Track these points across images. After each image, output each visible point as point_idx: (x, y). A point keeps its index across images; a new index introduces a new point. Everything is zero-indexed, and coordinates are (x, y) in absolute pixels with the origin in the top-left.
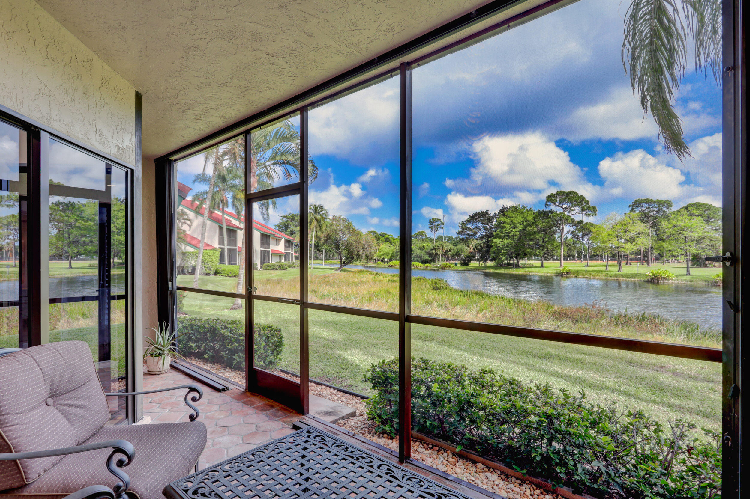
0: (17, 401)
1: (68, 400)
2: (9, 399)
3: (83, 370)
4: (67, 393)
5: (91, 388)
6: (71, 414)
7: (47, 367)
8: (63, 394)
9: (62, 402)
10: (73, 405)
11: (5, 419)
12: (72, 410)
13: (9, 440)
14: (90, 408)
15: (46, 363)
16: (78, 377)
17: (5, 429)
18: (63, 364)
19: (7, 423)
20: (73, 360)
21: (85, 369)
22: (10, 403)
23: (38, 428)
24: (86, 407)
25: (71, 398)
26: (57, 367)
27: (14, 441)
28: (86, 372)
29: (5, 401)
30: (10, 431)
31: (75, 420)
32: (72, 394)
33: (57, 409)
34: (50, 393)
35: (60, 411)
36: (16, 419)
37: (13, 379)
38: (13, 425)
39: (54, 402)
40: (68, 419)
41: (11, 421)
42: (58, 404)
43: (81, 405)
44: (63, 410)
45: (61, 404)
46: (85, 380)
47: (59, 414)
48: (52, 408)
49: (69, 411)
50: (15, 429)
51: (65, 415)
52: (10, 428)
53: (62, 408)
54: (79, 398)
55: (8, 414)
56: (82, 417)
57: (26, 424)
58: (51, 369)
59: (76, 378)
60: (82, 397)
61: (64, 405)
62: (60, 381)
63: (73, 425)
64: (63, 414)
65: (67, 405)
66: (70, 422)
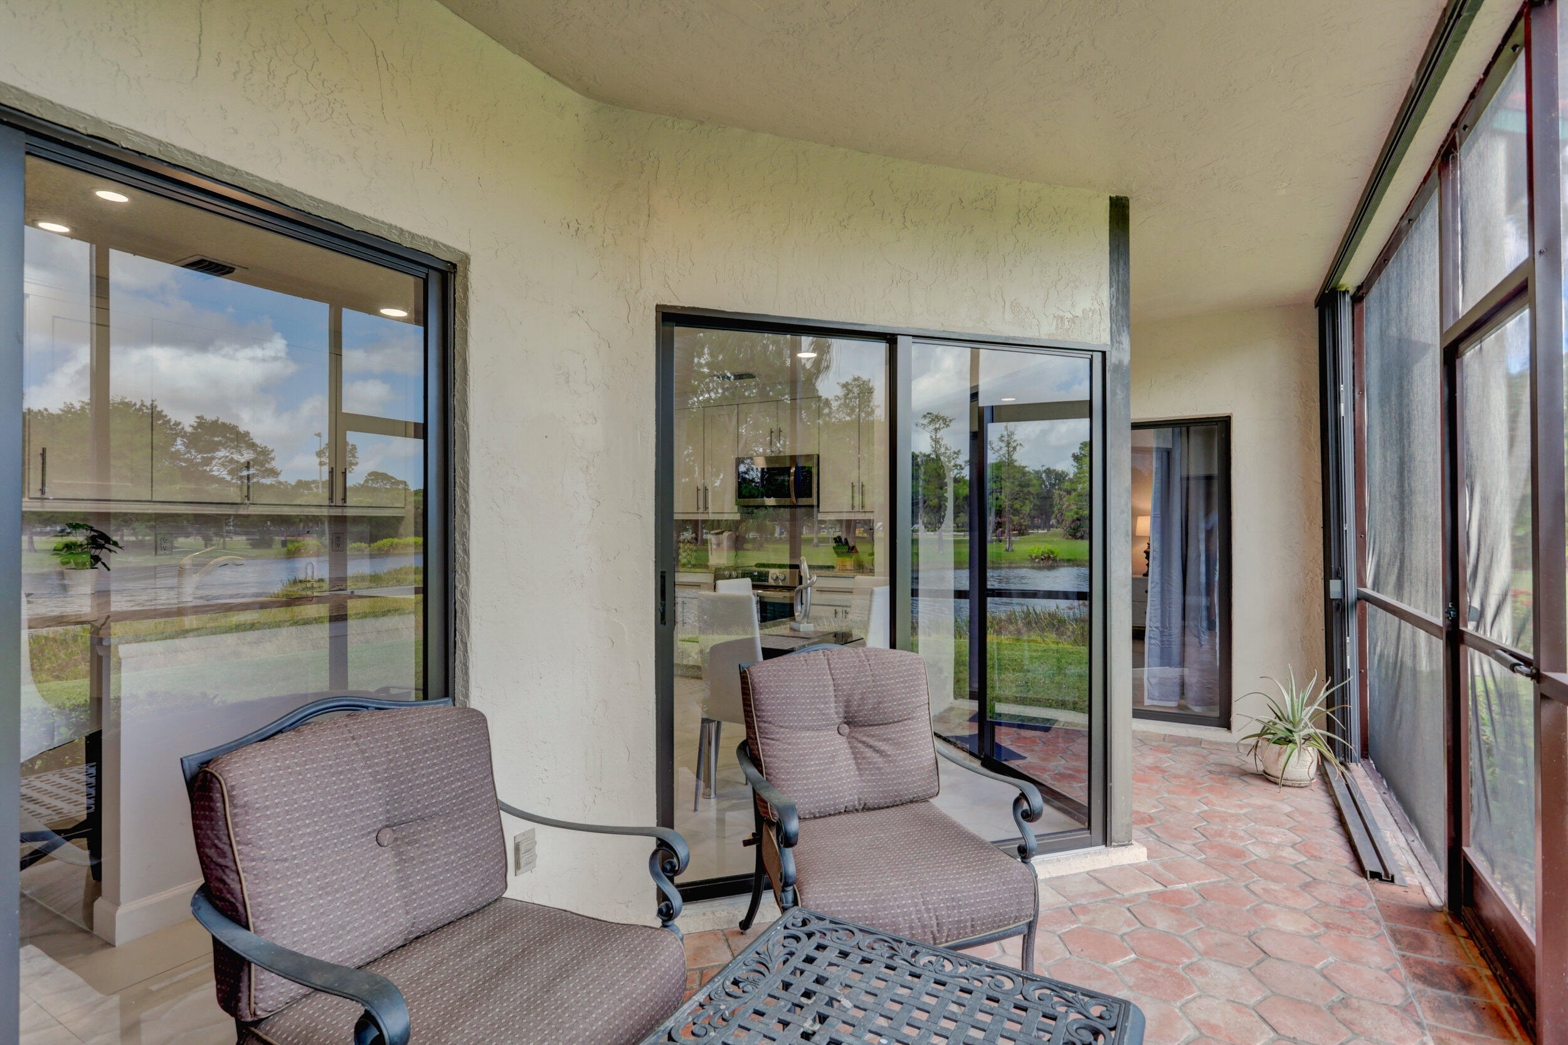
0: (784, 710)
1: (868, 736)
2: (773, 705)
3: (900, 700)
4: (871, 725)
5: (907, 730)
6: (864, 758)
7: (843, 679)
8: (865, 726)
9: (860, 736)
10: (871, 747)
11: (766, 728)
12: (869, 753)
13: (764, 755)
14: (896, 761)
15: (842, 673)
16: (890, 707)
17: (764, 740)
18: (868, 682)
19: (767, 733)
20: (888, 679)
21: (904, 698)
22: (774, 710)
23: (801, 755)
24: (889, 756)
25: (873, 736)
26: (859, 683)
27: (768, 759)
28: (904, 704)
29: (768, 705)
30: (768, 745)
31: (866, 769)
32: (876, 730)
33: (849, 742)
34: (845, 718)
35: (851, 748)
36: (778, 733)
37: (786, 681)
38: (773, 739)
39: (850, 732)
40: (857, 764)
41: (772, 733)
42: (853, 737)
43: (883, 751)
44: (856, 748)
45: (857, 739)
46: (900, 716)
47: (849, 751)
48: (844, 739)
49: (862, 753)
50: (774, 745)
51: (856, 755)
52: (768, 741)
53: (857, 744)
54: (884, 740)
55: (770, 723)
56: (879, 769)
57: (789, 744)
58: (849, 684)
59: (885, 708)
60: (890, 739)
61: (860, 742)
62: (859, 705)
63: (861, 775)
64: (853, 753)
65: (863, 743)
66: (859, 769)
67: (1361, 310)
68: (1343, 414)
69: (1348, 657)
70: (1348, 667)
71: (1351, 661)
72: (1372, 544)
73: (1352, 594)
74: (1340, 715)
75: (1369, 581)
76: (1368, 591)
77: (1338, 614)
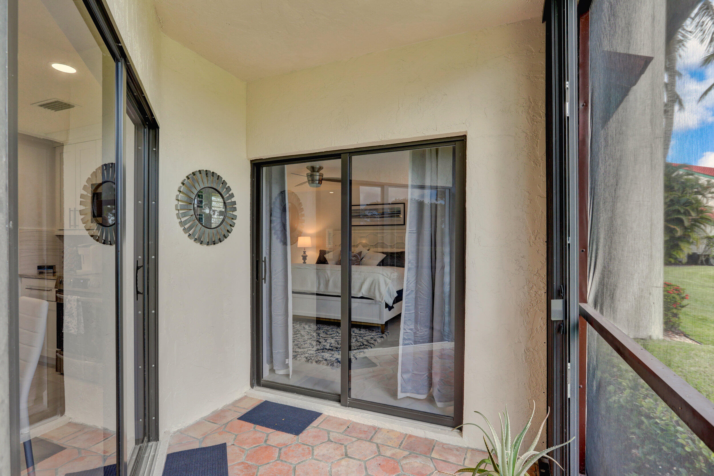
67: (587, 19)
68: (568, 114)
69: (569, 386)
70: (569, 396)
71: (571, 390)
72: (593, 259)
73: (574, 315)
74: (559, 457)
75: (590, 297)
76: (589, 308)
77: (559, 336)
